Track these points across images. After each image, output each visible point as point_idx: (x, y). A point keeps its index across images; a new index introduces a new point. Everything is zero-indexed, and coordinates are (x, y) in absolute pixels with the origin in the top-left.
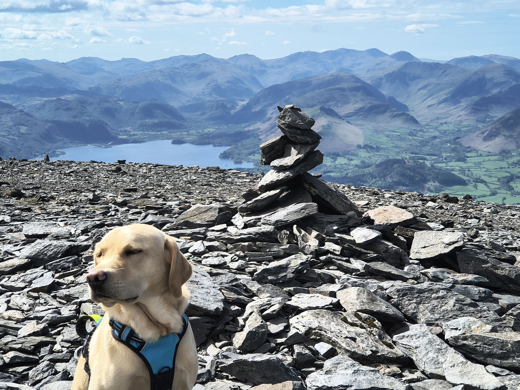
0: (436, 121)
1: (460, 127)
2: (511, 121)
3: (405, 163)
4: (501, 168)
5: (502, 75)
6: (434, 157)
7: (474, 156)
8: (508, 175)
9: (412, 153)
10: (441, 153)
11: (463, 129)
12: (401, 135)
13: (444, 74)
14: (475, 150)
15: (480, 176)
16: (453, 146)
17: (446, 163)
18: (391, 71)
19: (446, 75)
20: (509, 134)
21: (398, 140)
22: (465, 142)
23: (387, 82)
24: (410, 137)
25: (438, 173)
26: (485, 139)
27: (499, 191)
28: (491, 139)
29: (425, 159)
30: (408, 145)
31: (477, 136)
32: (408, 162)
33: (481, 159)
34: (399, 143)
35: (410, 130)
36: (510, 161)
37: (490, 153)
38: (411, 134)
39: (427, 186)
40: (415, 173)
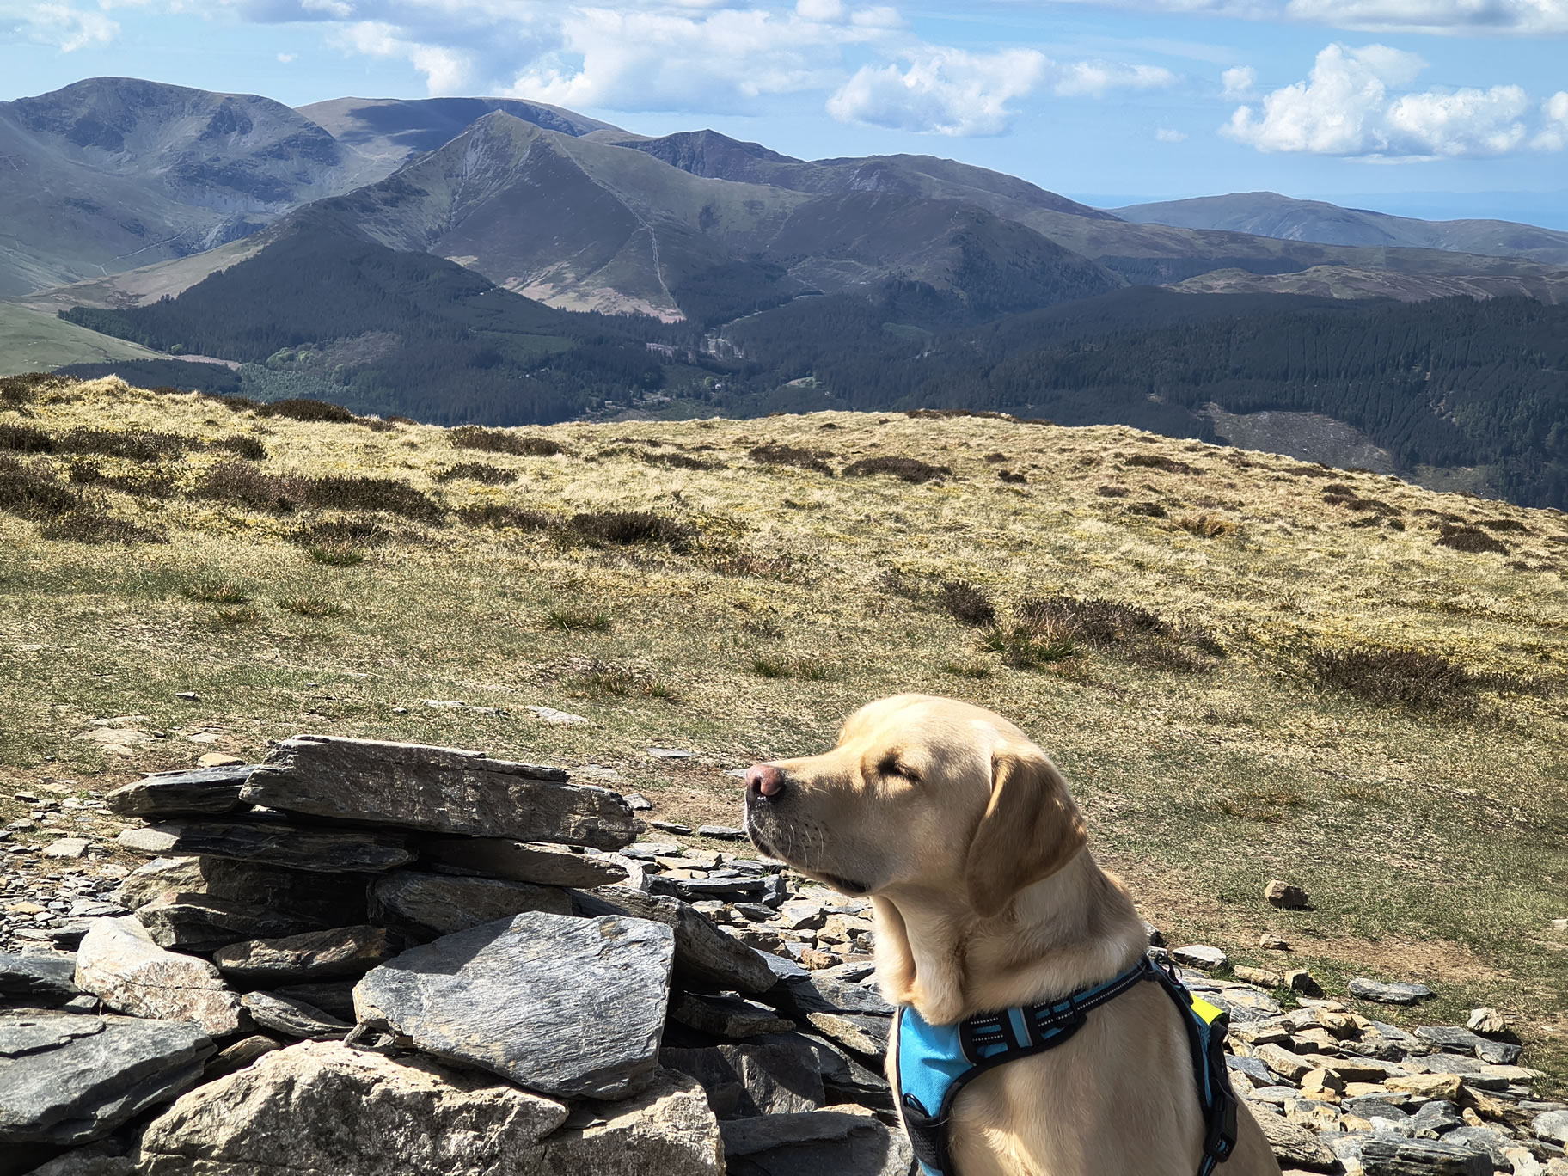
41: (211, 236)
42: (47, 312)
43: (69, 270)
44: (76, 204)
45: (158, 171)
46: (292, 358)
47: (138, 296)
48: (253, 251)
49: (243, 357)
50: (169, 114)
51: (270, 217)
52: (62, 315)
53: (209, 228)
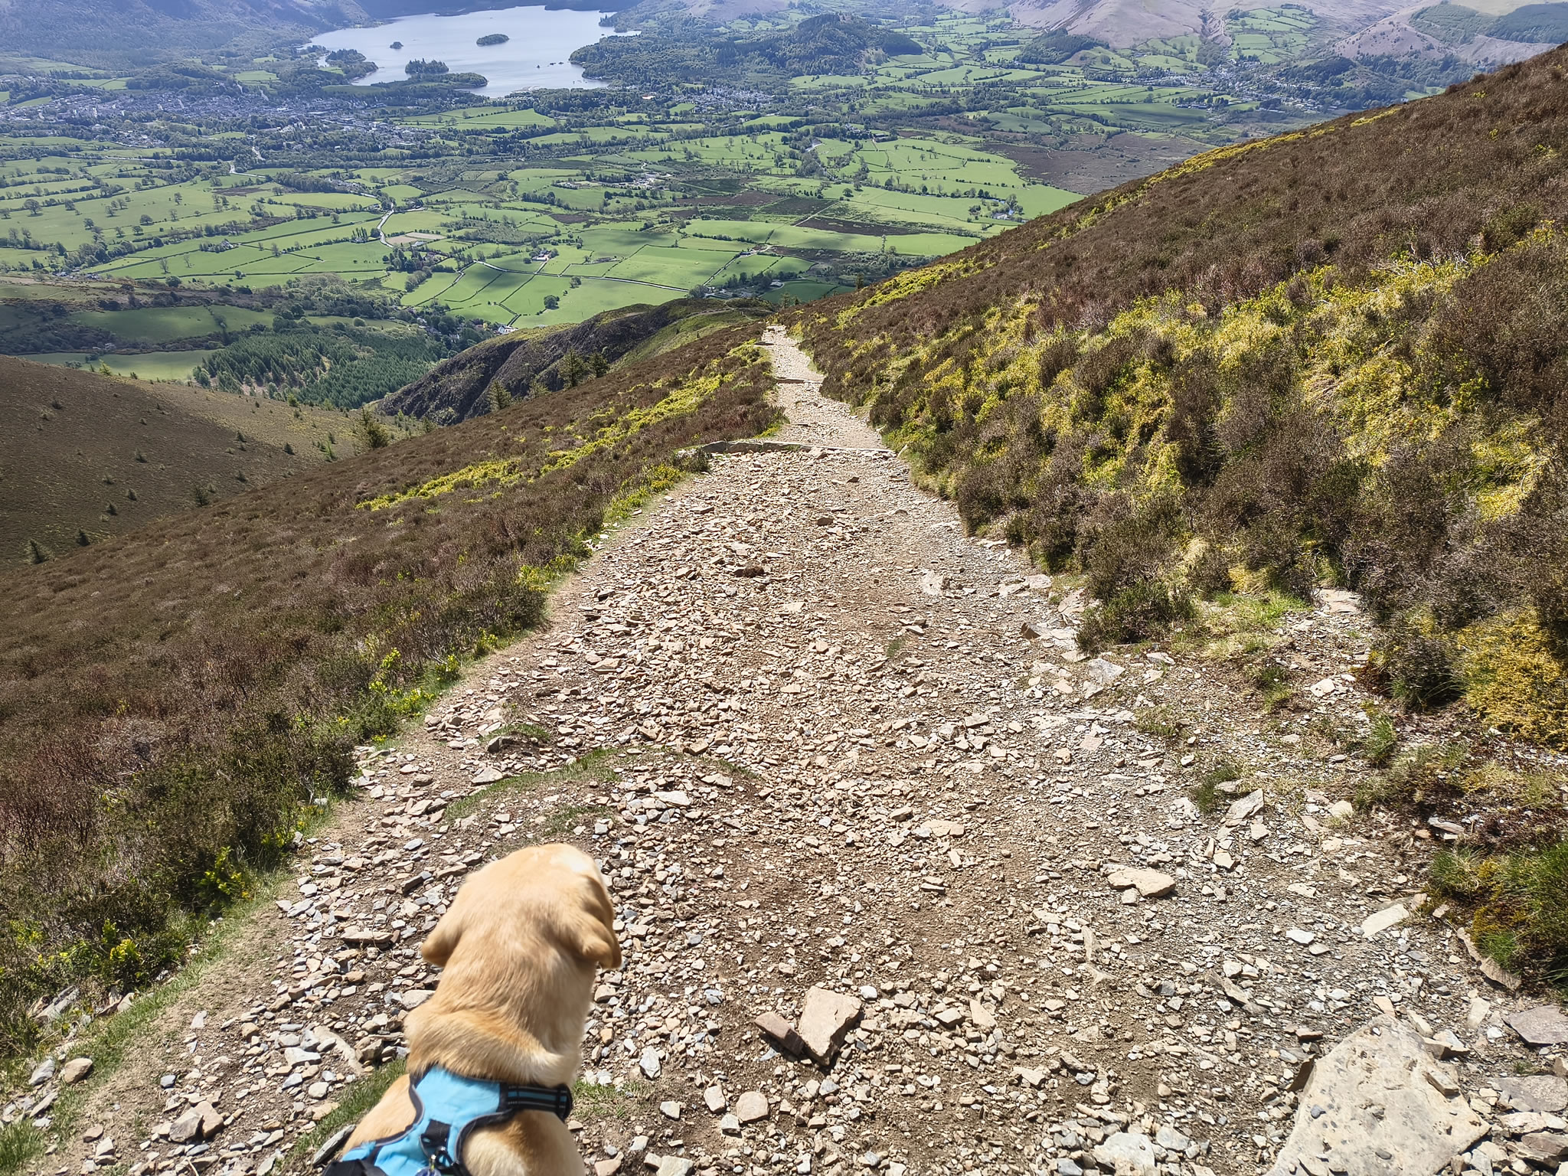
3: (838, 20)
4: (978, 33)
6: (891, 21)
7: (945, 18)
8: (984, 41)
9: (863, 15)
10: (903, 15)
14: (949, 10)
15: (945, 44)
17: (906, 27)
25: (886, 38)
27: (964, 62)
29: (880, 23)
32: (844, 18)
33: (955, 22)
36: (992, 23)
37: (968, 14)
40: (850, 34)
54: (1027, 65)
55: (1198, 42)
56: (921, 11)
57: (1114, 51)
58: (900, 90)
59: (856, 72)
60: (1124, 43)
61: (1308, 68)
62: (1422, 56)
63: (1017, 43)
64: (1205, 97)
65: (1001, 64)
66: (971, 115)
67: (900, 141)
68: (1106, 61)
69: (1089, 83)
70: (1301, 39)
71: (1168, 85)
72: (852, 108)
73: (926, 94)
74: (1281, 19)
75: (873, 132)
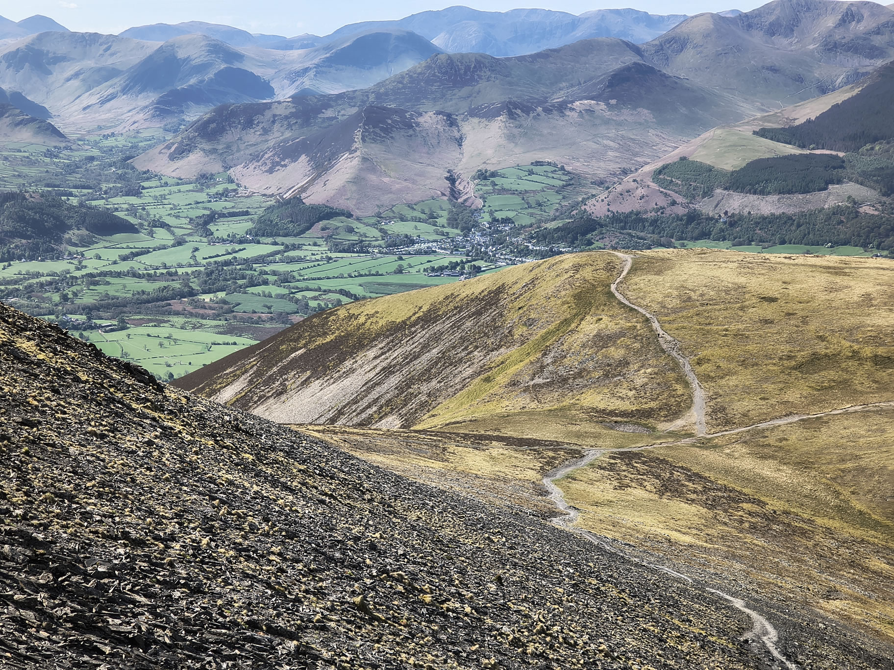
0: (96, 133)
1: (136, 140)
2: (213, 126)
3: (24, 198)
4: (198, 203)
5: (203, 53)
6: (85, 191)
7: (154, 185)
8: (208, 212)
9: (48, 185)
10: (99, 184)
11: (140, 144)
12: (31, 157)
13: (109, 52)
14: (156, 176)
15: (161, 217)
16: (120, 172)
17: (106, 199)
18: (13, 49)
19: (112, 55)
20: (211, 147)
21: (23, 165)
22: (140, 164)
23: (8, 67)
24: (48, 160)
25: (85, 214)
26: (172, 158)
27: (188, 239)
28: (183, 157)
29: (71, 194)
30: (41, 172)
31: (160, 153)
32: (31, 197)
33: (167, 190)
34: (25, 170)
35: (46, 148)
36: (213, 191)
37: (181, 180)
38: (49, 154)
39: (67, 236)
40: (43, 214)
41: (839, 80)
42: (747, 131)
43: (763, 105)
44: (767, 69)
45: (811, 47)
46: (872, 149)
47: (795, 119)
48: (856, 91)
49: (846, 150)
50: (819, 15)
51: (871, 68)
52: (755, 133)
53: (838, 76)
54: (262, 239)
55: (447, 206)
56: (121, 178)
57: (358, 219)
58: (119, 275)
59: (58, 257)
60: (368, 210)
61: (558, 229)
62: (668, 211)
63: (247, 213)
64: (457, 264)
65: (232, 239)
66: (207, 298)
67: (133, 330)
68: (351, 230)
69: (333, 255)
70: (555, 199)
71: (419, 253)
72: (65, 298)
73: (150, 278)
74: (534, 177)
75: (98, 322)
